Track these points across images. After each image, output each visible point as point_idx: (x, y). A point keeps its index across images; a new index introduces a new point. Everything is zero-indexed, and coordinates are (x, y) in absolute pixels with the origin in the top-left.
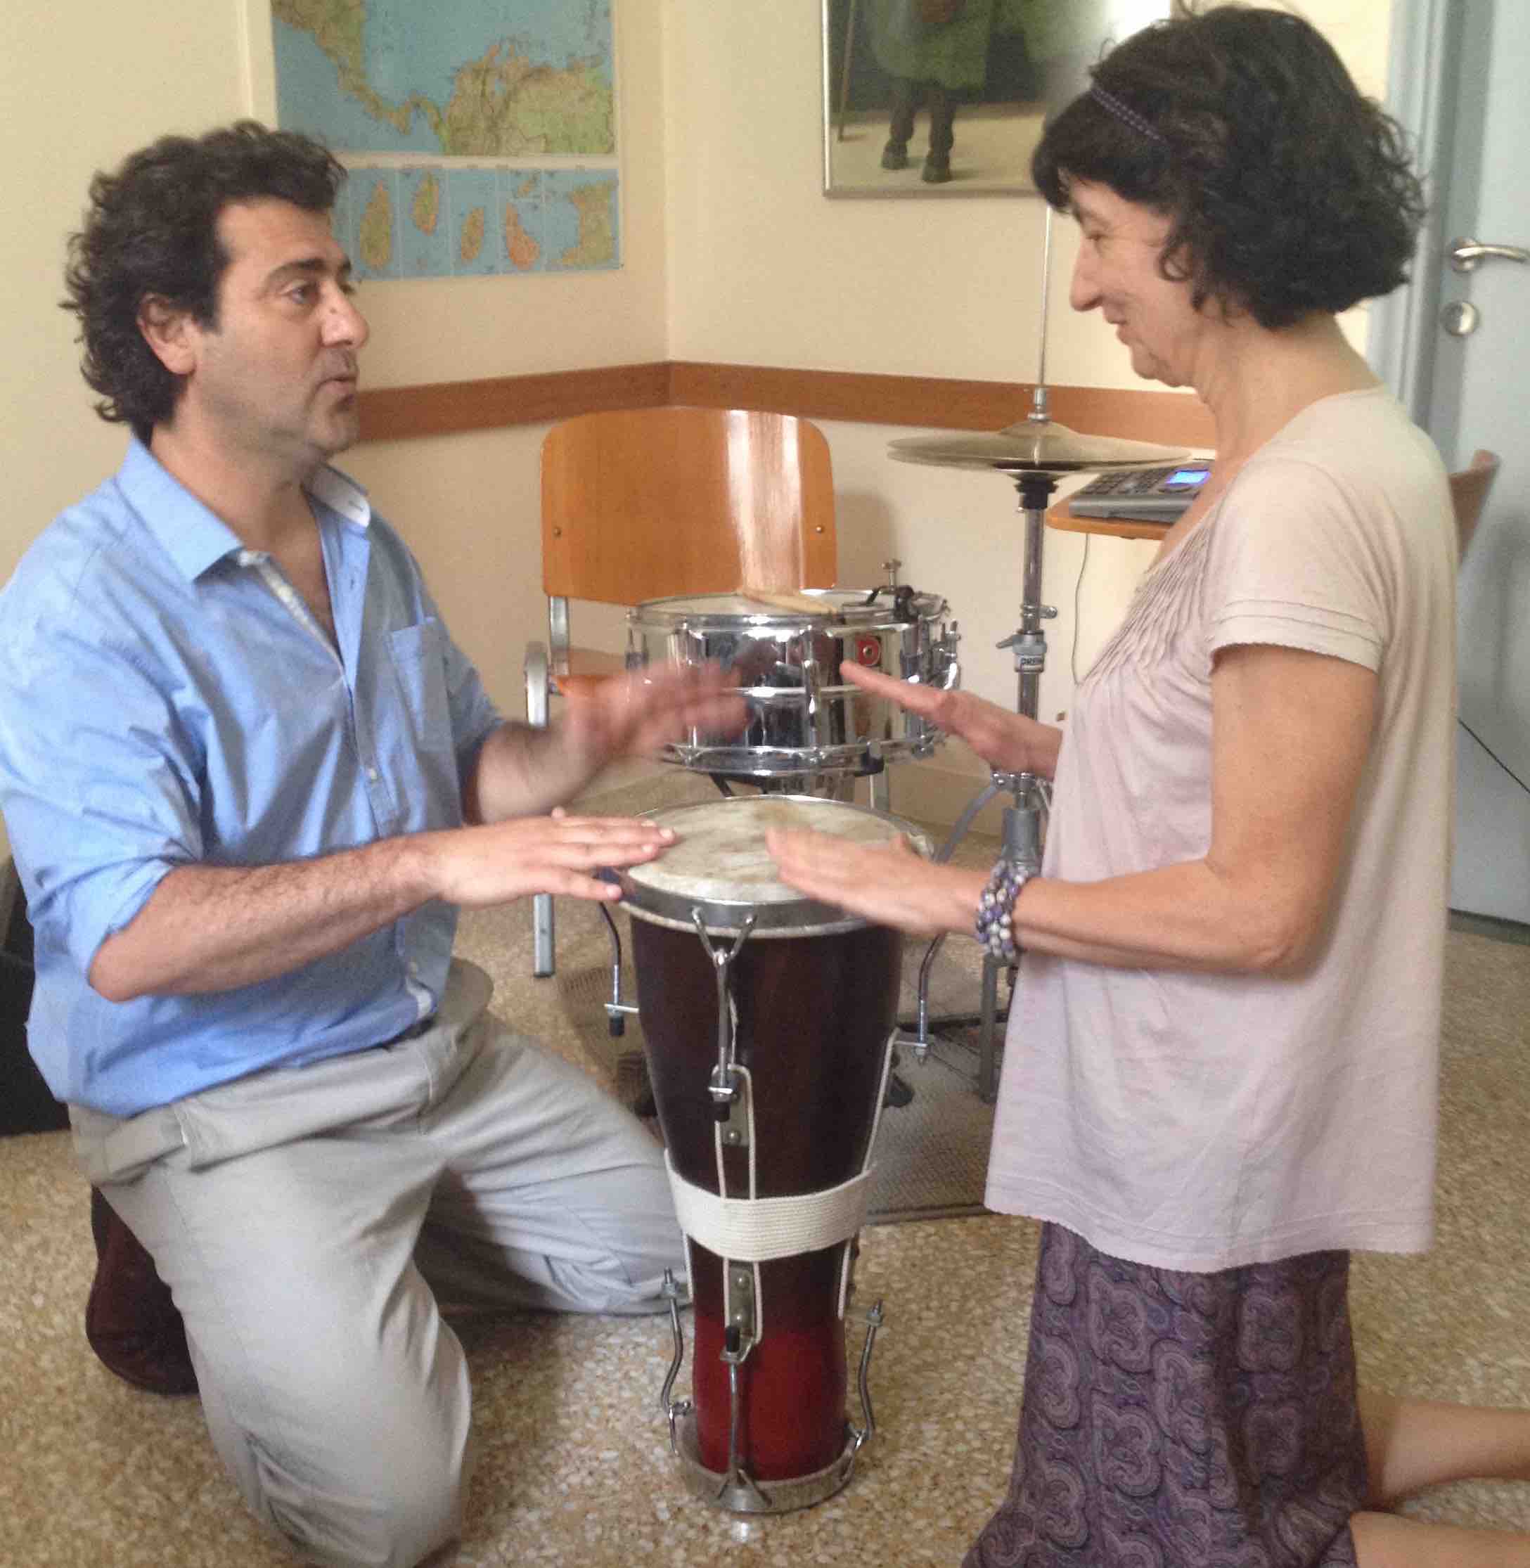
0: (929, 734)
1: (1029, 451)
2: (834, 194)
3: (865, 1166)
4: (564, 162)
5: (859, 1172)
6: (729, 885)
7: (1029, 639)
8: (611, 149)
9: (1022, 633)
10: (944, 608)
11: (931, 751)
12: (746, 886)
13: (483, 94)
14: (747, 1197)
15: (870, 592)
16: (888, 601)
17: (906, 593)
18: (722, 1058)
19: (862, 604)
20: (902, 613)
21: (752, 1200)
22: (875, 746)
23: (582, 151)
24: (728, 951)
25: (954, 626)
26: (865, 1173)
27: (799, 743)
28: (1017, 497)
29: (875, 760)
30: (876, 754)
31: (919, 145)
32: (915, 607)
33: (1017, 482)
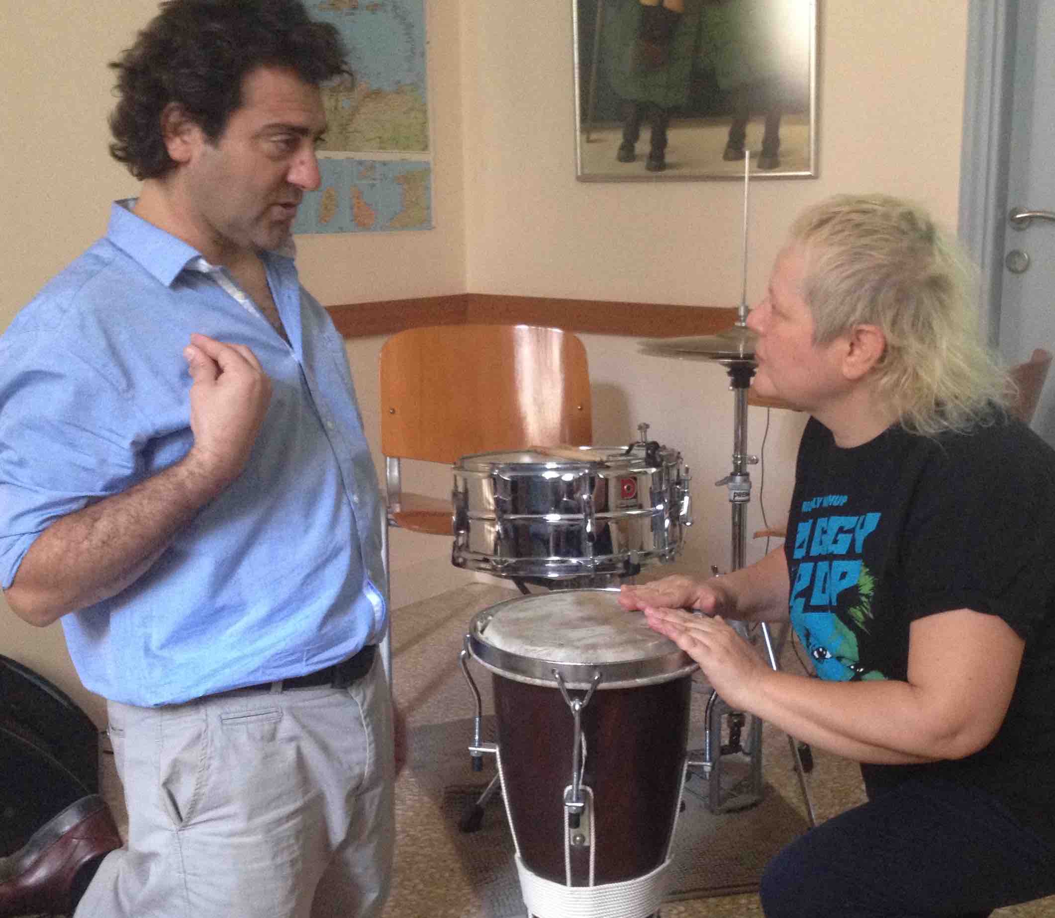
0: (672, 546)
1: (736, 348)
2: (584, 179)
3: (667, 857)
4: (392, 156)
5: (663, 862)
6: (578, 652)
7: (738, 479)
8: (425, 148)
9: (733, 474)
10: (679, 456)
11: (672, 559)
12: (591, 652)
13: (336, 108)
14: (587, 885)
15: (626, 448)
16: (642, 453)
17: (653, 447)
18: (575, 780)
19: (622, 455)
20: (651, 460)
21: (592, 887)
22: (634, 556)
23: (407, 148)
24: (582, 700)
25: (687, 470)
26: (667, 862)
27: (579, 554)
28: (729, 379)
29: (634, 565)
30: (635, 561)
31: (643, 145)
32: (660, 456)
33: (728, 370)
